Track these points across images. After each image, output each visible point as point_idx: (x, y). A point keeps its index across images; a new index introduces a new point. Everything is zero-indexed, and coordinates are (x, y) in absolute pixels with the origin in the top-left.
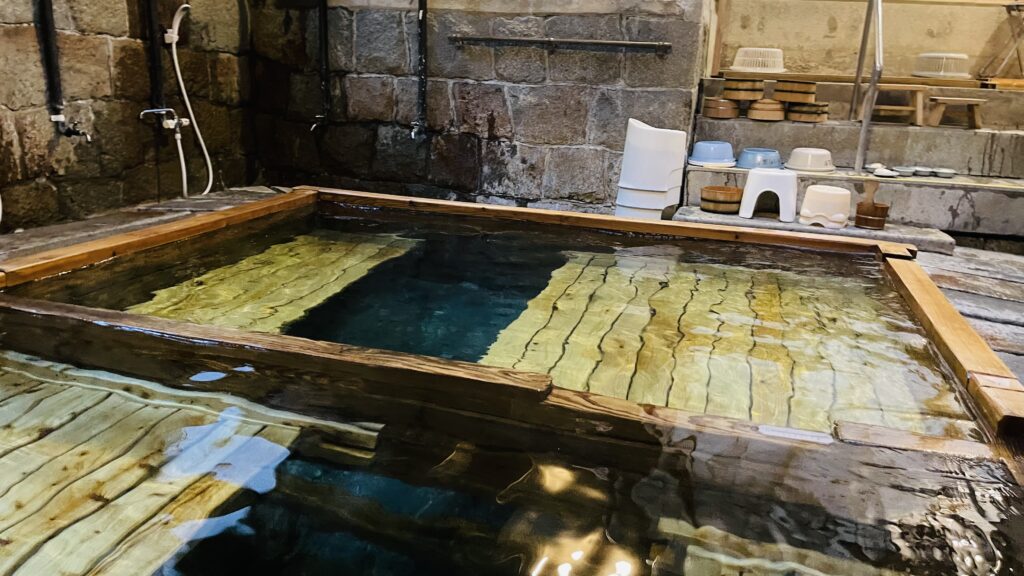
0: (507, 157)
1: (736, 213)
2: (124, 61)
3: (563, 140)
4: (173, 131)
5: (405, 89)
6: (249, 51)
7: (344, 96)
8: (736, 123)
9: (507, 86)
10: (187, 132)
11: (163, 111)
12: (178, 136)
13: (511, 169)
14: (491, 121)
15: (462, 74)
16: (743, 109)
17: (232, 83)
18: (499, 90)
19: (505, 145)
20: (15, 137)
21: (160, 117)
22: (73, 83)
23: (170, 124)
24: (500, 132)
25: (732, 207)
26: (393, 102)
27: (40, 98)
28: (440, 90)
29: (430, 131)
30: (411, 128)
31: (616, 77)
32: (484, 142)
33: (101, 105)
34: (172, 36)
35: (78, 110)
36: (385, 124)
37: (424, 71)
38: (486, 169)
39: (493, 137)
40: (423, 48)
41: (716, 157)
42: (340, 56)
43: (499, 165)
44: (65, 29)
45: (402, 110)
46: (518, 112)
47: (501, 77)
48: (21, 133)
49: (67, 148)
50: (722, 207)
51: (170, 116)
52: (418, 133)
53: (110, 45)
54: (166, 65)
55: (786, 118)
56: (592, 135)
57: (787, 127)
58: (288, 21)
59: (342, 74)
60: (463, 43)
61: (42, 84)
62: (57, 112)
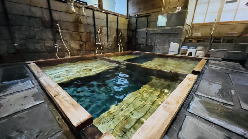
0: (156, 48)
1: (186, 55)
2: (115, 37)
3: (163, 46)
4: (119, 45)
5: (144, 40)
6: (128, 37)
7: (138, 41)
8: (189, 43)
9: (156, 39)
10: (120, 45)
11: (118, 43)
12: (119, 46)
13: (156, 50)
14: (154, 44)
15: (151, 38)
16: (190, 41)
17: (126, 40)
18: (155, 40)
19: (156, 46)
20: (104, 45)
21: (118, 44)
22: (110, 40)
23: (119, 44)
24: (155, 45)
25: (185, 54)
26: (143, 42)
27: (107, 41)
28: (148, 40)
29: (147, 45)
30: (144, 45)
31: (171, 37)
32: (153, 46)
33: (112, 42)
34: (120, 35)
35: (110, 43)
36: (142, 44)
37: (146, 38)
38: (153, 50)
39: (154, 46)
40: (147, 35)
41: (184, 48)
42: (137, 37)
43: (155, 49)
44: (109, 35)
45: (144, 43)
46: (157, 42)
47: (156, 38)
48: (105, 44)
49: (109, 46)
50: (184, 54)
51: (119, 43)
52: (145, 45)
53: (114, 36)
54: (119, 38)
55: (198, 42)
56: (167, 45)
57: (197, 43)
58: (132, 33)
59: (137, 39)
60: (151, 34)
61: (107, 40)
62: (108, 43)
